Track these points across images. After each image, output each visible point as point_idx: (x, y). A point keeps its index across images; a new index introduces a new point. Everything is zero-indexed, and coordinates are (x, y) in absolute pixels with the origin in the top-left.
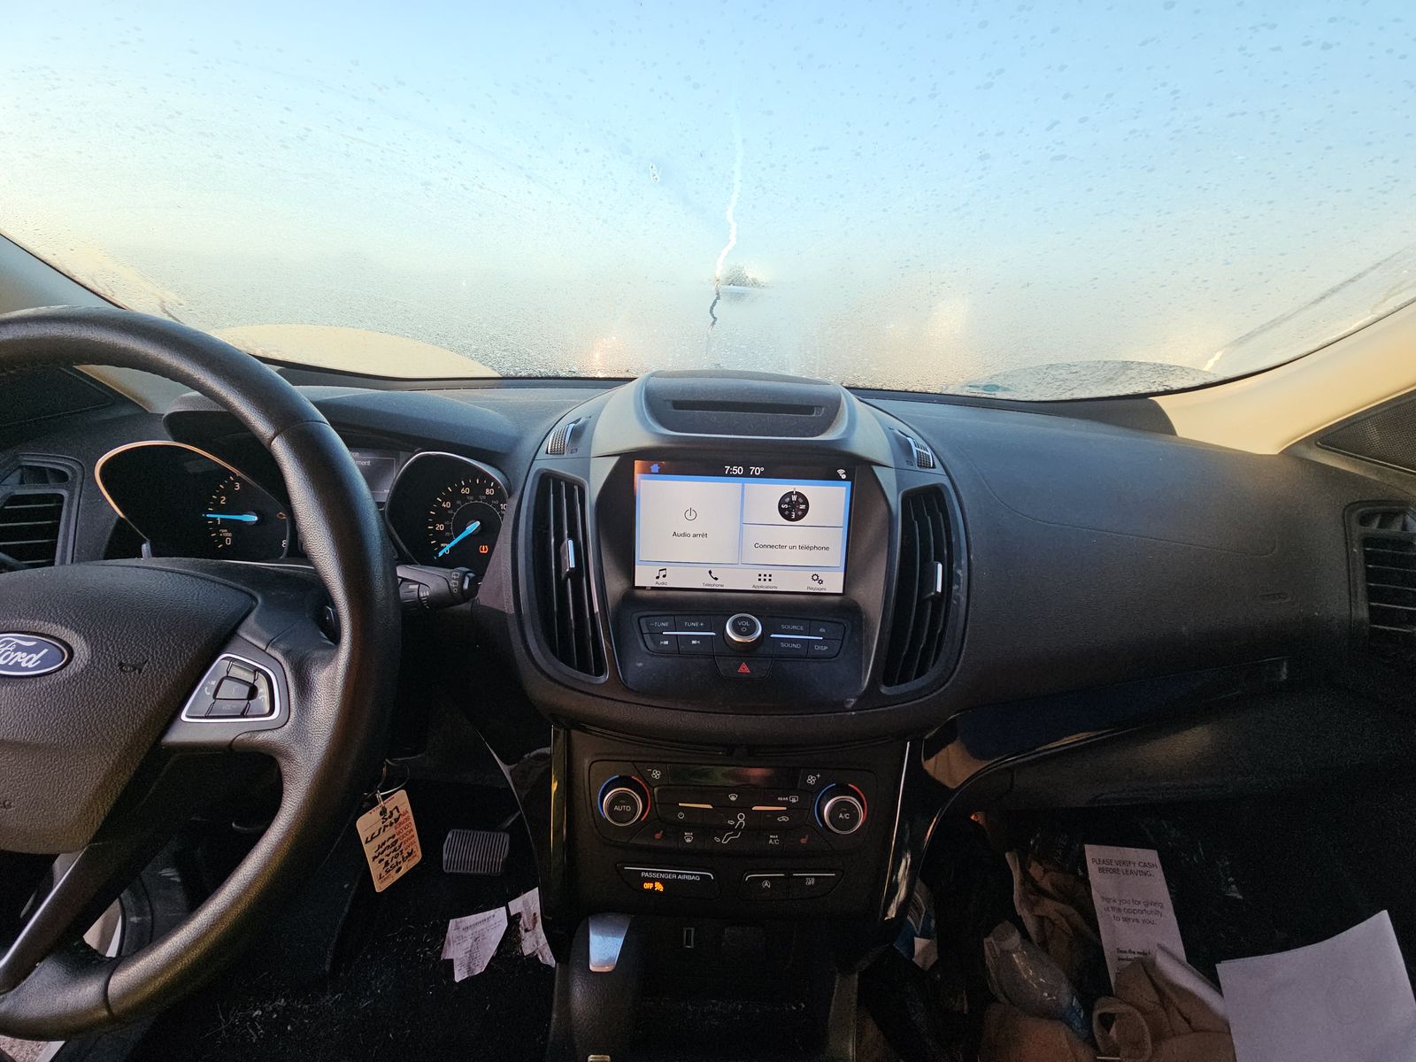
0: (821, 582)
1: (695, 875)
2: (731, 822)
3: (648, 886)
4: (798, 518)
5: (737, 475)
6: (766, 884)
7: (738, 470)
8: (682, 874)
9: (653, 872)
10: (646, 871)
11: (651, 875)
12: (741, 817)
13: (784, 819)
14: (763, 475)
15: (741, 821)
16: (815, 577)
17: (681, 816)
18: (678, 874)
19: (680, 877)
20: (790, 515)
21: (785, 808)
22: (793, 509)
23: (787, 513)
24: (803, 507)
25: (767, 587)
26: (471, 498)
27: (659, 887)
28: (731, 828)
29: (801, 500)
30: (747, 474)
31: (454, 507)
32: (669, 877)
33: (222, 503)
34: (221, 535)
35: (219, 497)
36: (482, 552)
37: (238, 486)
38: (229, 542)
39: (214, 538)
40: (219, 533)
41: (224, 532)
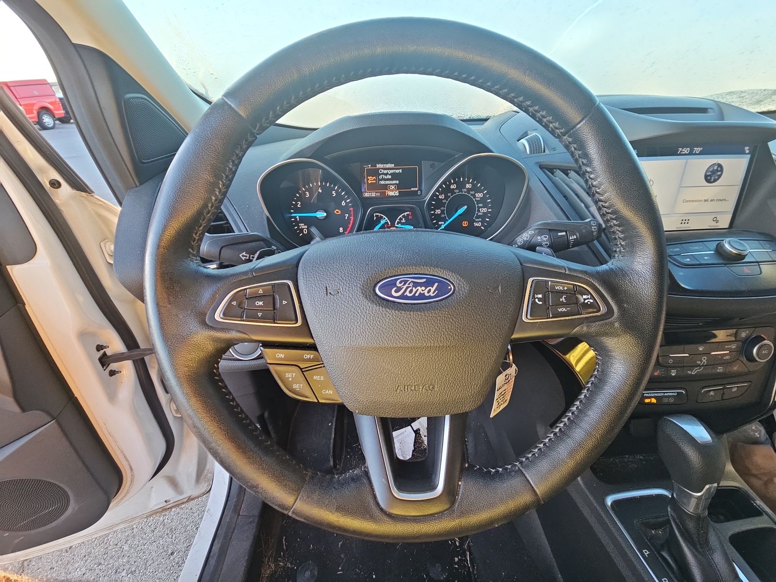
0: (717, 222)
1: (674, 392)
2: (699, 362)
3: (647, 401)
4: (715, 181)
5: (685, 154)
6: (712, 393)
7: (686, 150)
8: (667, 393)
9: (650, 393)
10: (647, 393)
11: (649, 395)
12: (704, 359)
13: (727, 357)
14: (701, 153)
15: (704, 361)
16: (715, 219)
17: (671, 361)
18: (664, 393)
19: (665, 394)
20: (711, 179)
21: (728, 352)
22: (713, 175)
23: (709, 178)
24: (719, 173)
25: (686, 227)
26: (457, 191)
27: (654, 401)
28: (699, 366)
29: (719, 169)
30: (691, 153)
31: (446, 198)
32: (659, 395)
33: (298, 206)
34: (300, 227)
35: (296, 203)
36: (464, 225)
37: (308, 194)
38: (305, 232)
39: (296, 230)
40: (299, 226)
41: (302, 226)
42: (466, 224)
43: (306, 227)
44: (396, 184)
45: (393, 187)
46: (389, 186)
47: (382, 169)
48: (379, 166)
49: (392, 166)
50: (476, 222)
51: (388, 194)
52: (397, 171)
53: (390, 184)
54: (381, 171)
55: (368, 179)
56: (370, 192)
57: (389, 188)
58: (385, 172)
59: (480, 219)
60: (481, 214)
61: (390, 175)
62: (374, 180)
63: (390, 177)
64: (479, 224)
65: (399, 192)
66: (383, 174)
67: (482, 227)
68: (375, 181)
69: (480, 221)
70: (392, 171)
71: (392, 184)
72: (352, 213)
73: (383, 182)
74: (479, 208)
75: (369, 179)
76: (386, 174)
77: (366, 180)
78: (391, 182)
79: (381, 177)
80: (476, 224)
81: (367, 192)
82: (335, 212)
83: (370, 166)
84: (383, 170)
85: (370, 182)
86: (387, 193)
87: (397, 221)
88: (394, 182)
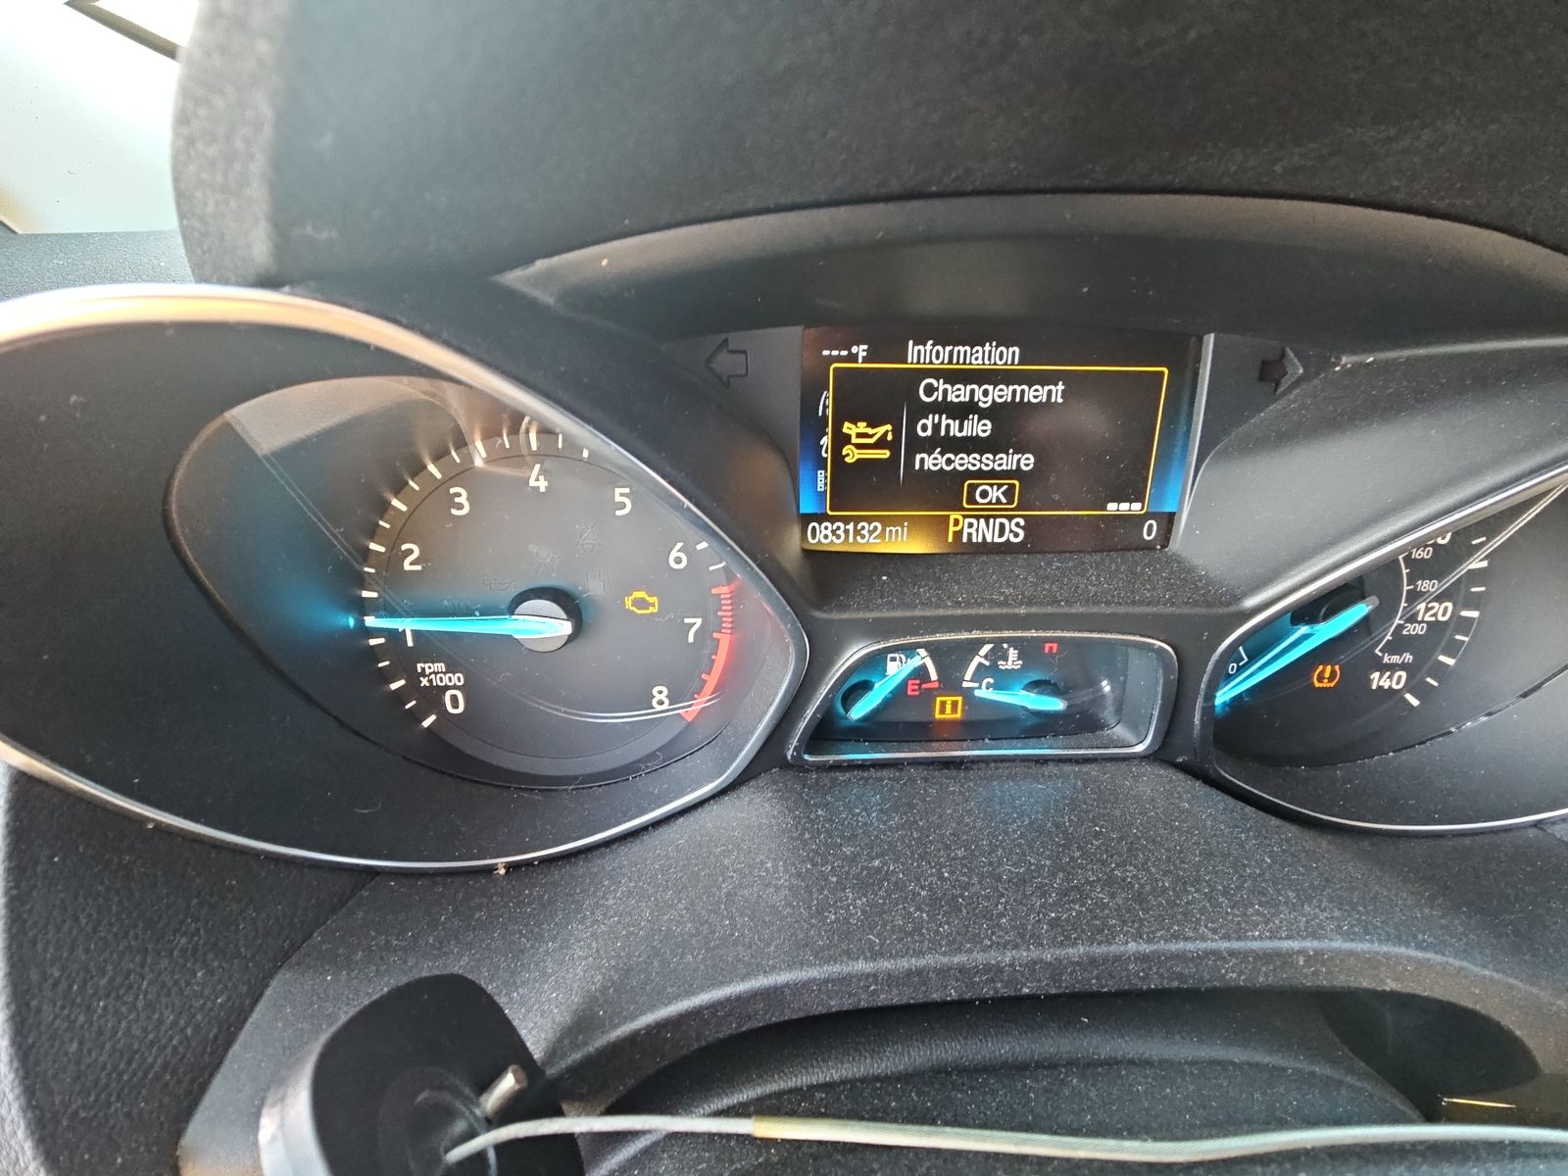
33: (407, 567)
34: (424, 682)
35: (393, 546)
36: (1317, 685)
37: (463, 500)
38: (455, 705)
39: (400, 697)
40: (414, 677)
41: (433, 673)
42: (1331, 679)
43: (458, 679)
44: (1017, 473)
45: (995, 494)
46: (973, 488)
47: (936, 374)
48: (921, 354)
49: (1007, 356)
50: (1383, 668)
51: (958, 534)
52: (1035, 394)
53: (980, 474)
54: (930, 389)
55: (841, 440)
56: (846, 520)
57: (972, 500)
58: (959, 394)
59: (1408, 657)
60: (1418, 629)
61: (983, 414)
62: (881, 444)
63: (981, 428)
64: (1396, 681)
65: (1031, 525)
66: (946, 408)
67: (1408, 696)
68: (885, 454)
69: (1403, 667)
70: (1002, 394)
71: (992, 474)
72: (725, 613)
73: (933, 461)
74: (1415, 596)
75: (847, 439)
76: (961, 411)
77: (826, 441)
78: (988, 462)
79: (925, 427)
80: (1378, 680)
81: (833, 519)
82: (628, 602)
83: (861, 350)
84: (942, 386)
85: (851, 454)
86: (952, 529)
87: (977, 660)
88: (1006, 461)
